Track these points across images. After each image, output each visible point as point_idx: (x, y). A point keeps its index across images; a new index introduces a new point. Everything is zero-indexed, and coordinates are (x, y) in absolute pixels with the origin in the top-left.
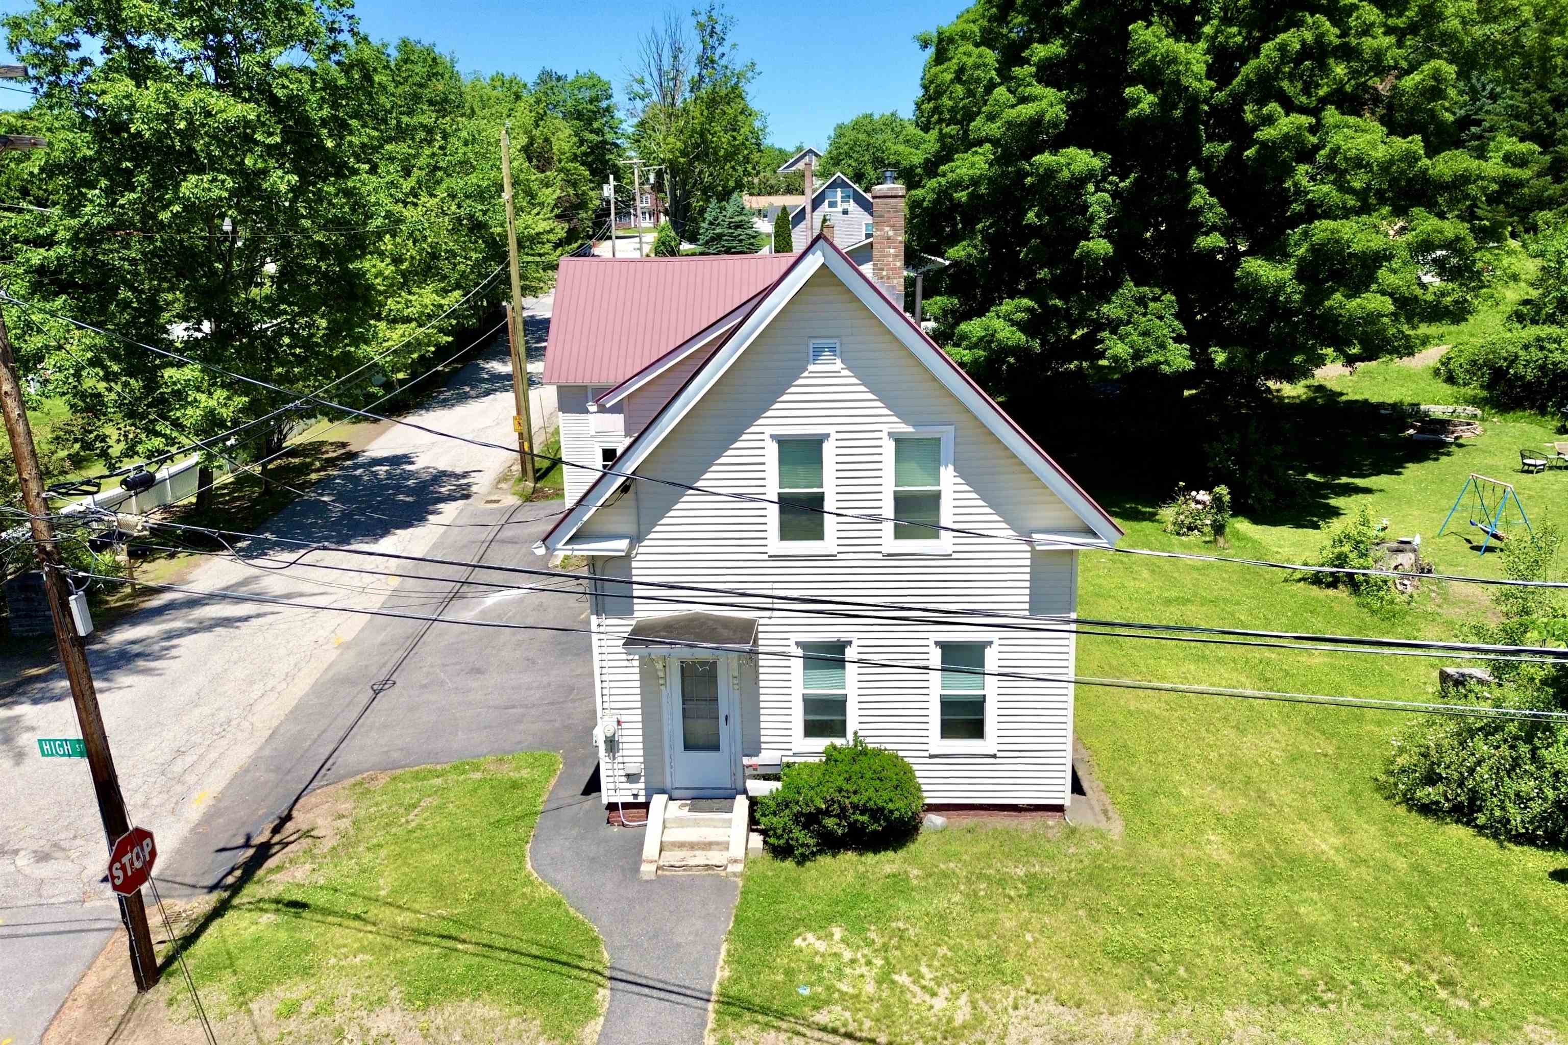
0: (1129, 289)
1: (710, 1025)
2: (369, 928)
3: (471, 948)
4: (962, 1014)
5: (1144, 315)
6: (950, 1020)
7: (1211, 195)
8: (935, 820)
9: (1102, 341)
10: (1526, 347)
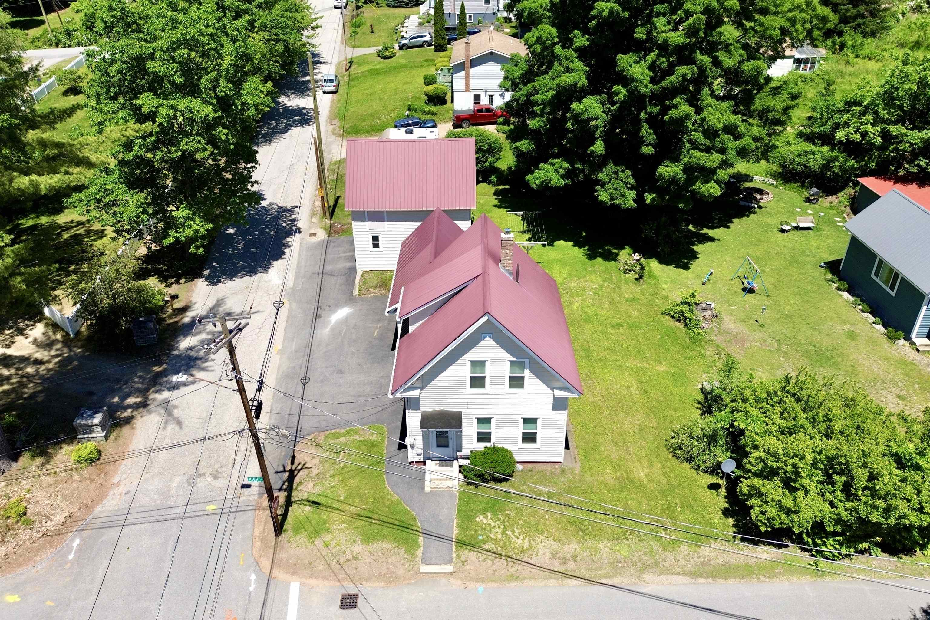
0: (611, 167)
1: (454, 550)
2: (343, 513)
3: (377, 522)
4: (526, 545)
5: (617, 179)
6: (523, 547)
7: (650, 128)
8: (519, 467)
9: (597, 191)
10: (799, 155)
